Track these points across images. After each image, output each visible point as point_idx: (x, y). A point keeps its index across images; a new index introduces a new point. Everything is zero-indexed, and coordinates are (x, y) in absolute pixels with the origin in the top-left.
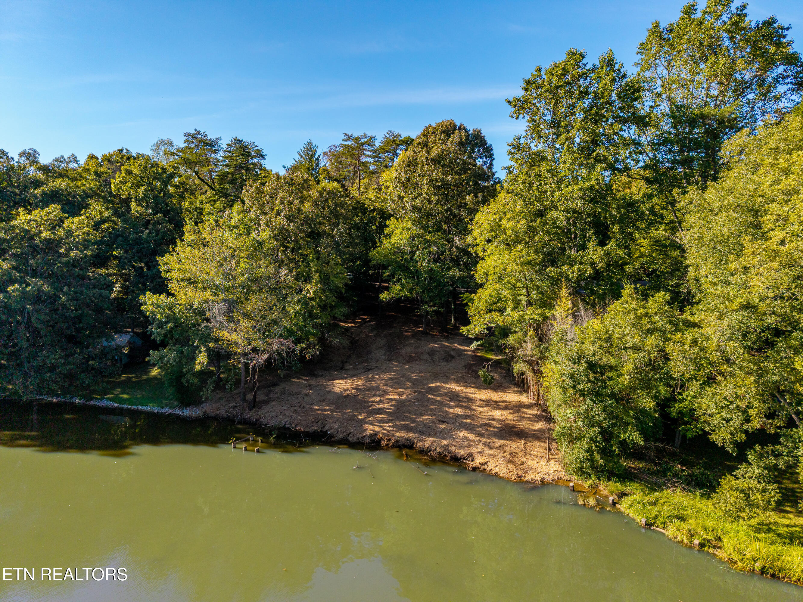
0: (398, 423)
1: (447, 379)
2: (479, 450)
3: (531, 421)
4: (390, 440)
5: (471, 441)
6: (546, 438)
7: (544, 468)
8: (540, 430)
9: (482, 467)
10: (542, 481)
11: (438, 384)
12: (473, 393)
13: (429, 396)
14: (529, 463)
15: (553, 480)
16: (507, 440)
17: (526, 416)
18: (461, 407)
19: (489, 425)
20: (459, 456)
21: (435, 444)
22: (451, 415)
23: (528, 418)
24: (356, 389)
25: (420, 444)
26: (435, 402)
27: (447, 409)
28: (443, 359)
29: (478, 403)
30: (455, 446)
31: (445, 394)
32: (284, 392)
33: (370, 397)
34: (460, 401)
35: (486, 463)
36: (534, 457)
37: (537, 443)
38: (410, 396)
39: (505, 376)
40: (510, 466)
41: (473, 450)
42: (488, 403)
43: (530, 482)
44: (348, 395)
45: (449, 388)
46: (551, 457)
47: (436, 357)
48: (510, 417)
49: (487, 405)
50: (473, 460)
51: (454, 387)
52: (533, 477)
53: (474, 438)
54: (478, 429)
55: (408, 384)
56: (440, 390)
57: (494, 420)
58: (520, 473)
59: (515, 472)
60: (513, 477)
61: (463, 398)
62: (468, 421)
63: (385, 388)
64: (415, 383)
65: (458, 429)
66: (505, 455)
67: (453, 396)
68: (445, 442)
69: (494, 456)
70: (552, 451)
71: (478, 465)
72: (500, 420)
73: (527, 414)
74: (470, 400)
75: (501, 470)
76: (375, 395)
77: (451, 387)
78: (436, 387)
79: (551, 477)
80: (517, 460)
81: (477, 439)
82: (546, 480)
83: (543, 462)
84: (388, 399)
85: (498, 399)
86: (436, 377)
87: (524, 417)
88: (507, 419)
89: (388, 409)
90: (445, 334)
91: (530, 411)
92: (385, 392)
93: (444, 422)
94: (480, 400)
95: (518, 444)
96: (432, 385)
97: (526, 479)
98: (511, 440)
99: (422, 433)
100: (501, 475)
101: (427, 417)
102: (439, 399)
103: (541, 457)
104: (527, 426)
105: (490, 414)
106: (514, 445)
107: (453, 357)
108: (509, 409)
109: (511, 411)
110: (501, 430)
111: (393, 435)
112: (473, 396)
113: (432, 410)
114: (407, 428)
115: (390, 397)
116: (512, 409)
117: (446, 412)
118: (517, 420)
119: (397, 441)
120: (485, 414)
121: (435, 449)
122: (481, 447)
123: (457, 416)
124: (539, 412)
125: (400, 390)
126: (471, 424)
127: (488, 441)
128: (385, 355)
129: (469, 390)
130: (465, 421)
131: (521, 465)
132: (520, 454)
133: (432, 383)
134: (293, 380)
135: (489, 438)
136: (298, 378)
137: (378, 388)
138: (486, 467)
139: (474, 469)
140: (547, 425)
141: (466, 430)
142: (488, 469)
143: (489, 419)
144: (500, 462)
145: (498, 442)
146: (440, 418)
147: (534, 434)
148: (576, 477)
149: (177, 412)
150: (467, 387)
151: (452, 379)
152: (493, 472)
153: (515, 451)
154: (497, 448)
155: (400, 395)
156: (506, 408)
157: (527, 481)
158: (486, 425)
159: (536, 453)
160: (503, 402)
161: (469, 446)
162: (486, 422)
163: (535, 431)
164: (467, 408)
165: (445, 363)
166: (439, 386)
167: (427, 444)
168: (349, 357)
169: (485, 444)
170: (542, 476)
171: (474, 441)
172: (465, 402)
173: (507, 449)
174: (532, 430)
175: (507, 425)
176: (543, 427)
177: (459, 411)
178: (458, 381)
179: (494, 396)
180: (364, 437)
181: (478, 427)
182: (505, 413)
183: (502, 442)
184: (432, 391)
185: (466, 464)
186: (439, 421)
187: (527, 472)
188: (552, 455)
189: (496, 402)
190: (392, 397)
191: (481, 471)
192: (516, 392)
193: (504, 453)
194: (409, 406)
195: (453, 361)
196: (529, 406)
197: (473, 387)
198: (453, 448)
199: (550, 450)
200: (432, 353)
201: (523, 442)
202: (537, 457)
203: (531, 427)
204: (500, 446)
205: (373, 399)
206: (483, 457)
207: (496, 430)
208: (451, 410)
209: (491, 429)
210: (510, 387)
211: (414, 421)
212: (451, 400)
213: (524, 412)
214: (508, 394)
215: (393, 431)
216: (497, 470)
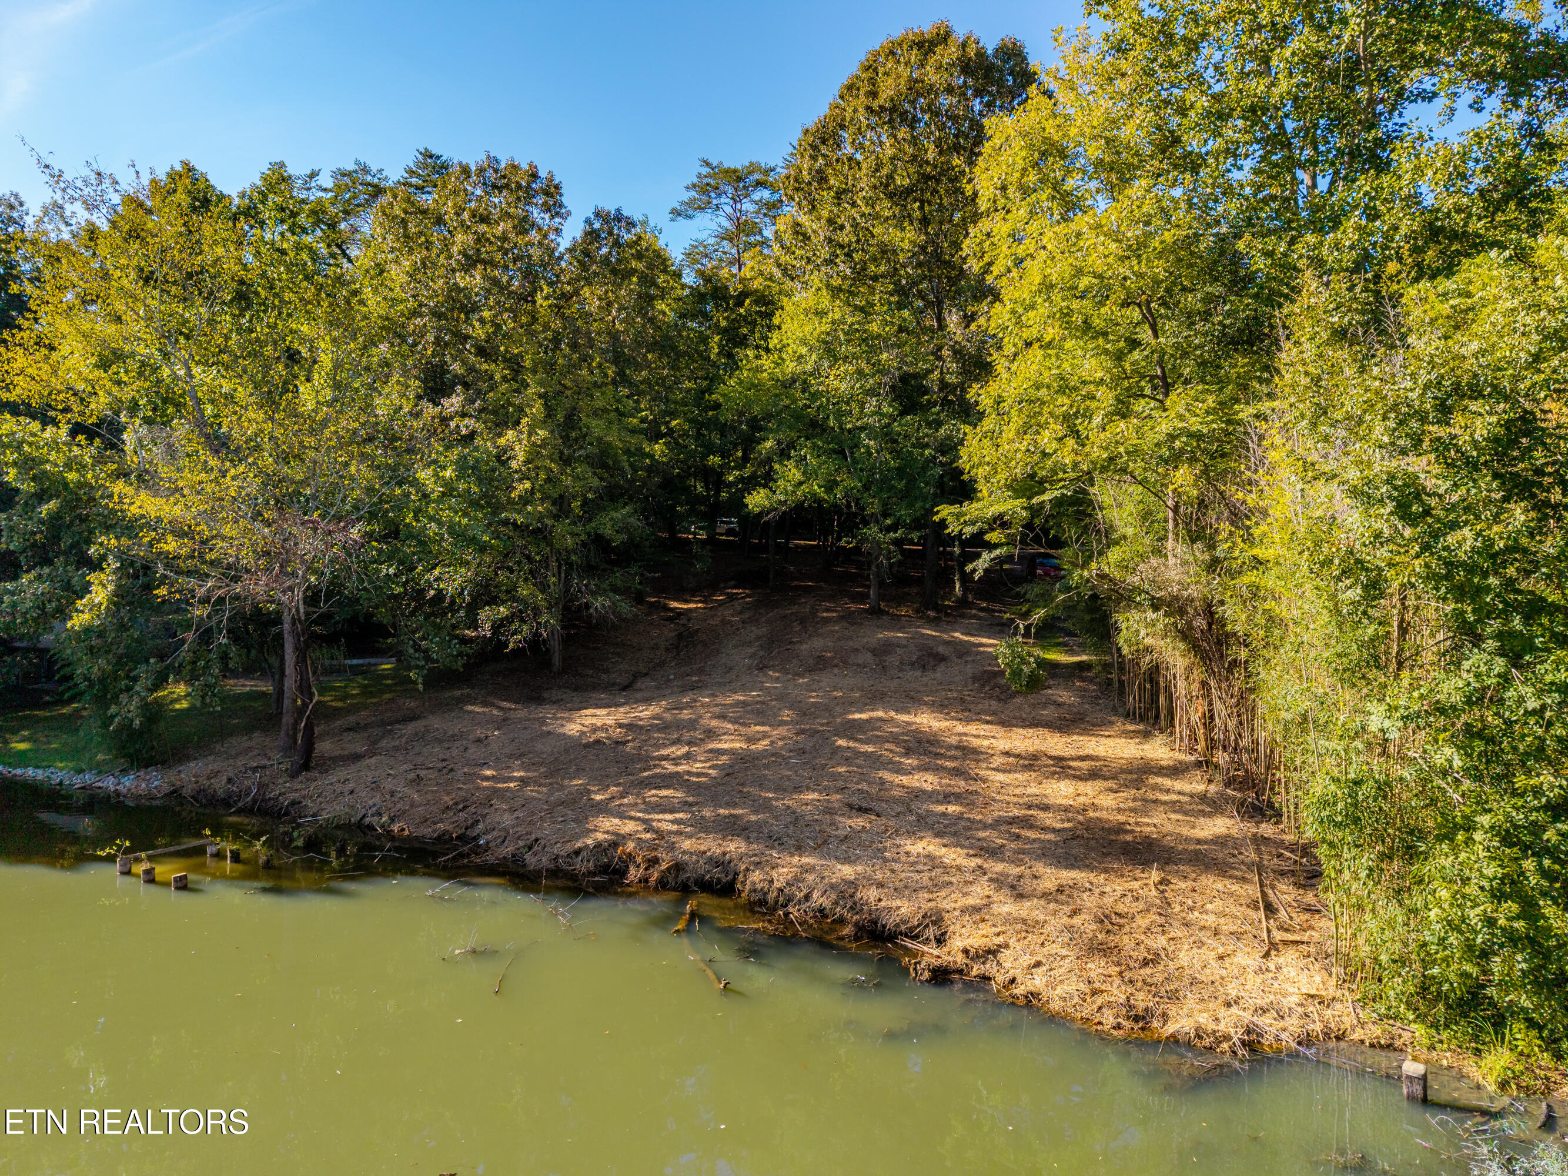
0: (707, 813)
1: (910, 700)
2: (971, 901)
3: (1185, 813)
4: (654, 861)
5: (946, 869)
6: (1249, 867)
7: (1254, 981)
8: (1220, 841)
9: (976, 969)
10: (1252, 1042)
11: (880, 714)
12: (986, 737)
13: (842, 742)
14: (1184, 957)
15: (1306, 1040)
16: (1091, 868)
17: (1165, 798)
18: (937, 770)
19: (1026, 823)
20: (890, 921)
21: (811, 877)
22: (896, 793)
23: (1174, 803)
24: (630, 727)
25: (756, 876)
26: (850, 757)
27: (887, 776)
28: (913, 664)
29: (997, 761)
30: (881, 885)
31: (894, 739)
32: (420, 737)
33: (658, 747)
34: (938, 755)
35: (992, 952)
36: (1203, 935)
37: (1213, 883)
38: (780, 743)
39: (1097, 698)
40: (1096, 967)
41: (949, 902)
42: (1031, 762)
43: (1189, 1045)
44: (598, 742)
45: (909, 724)
46: (1278, 936)
47: (892, 660)
48: (1108, 801)
49: (1029, 768)
50: (940, 941)
51: (927, 721)
52: (1204, 1019)
53: (963, 861)
54: (982, 834)
55: (787, 715)
56: (878, 729)
57: (1046, 808)
58: (1142, 1000)
59: (1117, 993)
60: (1109, 1019)
61: (950, 747)
62: (952, 809)
63: (714, 723)
64: (805, 712)
65: (910, 833)
66: (1077, 921)
67: (920, 742)
68: (847, 871)
69: (1028, 926)
70: (1282, 914)
71: (960, 959)
72: (1067, 809)
73: (1168, 791)
74: (968, 752)
75: (1052, 984)
76: (677, 742)
77: (918, 720)
78: (868, 721)
79: (1293, 1024)
80: (1126, 942)
81: (974, 862)
82: (1268, 1040)
83: (1247, 958)
84: (711, 751)
85: (1070, 752)
86: (876, 698)
87: (1156, 801)
88: (1095, 807)
89: (698, 775)
90: (932, 614)
91: (1178, 785)
92: (711, 734)
93: (862, 810)
94: (1007, 754)
95: (1136, 885)
96: (857, 716)
97: (1171, 1028)
98: (1106, 871)
99: (776, 841)
100: (1056, 1006)
101: (815, 796)
102: (870, 749)
103: (1237, 935)
104: (1170, 827)
105: (1033, 790)
106: (1116, 887)
107: (942, 659)
108: (1105, 779)
109: (1110, 784)
110: (1070, 837)
111: (672, 847)
112: (986, 743)
113: (835, 777)
114: (731, 828)
115: (719, 746)
116: (1113, 778)
117: (882, 782)
118: (1132, 810)
119: (678, 867)
120: (1017, 791)
121: (807, 897)
122: (980, 890)
123: (919, 794)
124: (1213, 788)
125: (758, 728)
126: (960, 817)
127: (1015, 871)
128: (753, 656)
129: (972, 729)
130: (941, 808)
131: (1145, 963)
132: (1142, 922)
133: (861, 712)
134: (470, 708)
135: (1019, 863)
136: (485, 704)
137: (692, 724)
138: (990, 968)
139: (941, 976)
140: (1249, 828)
141: (939, 835)
142: (1000, 978)
143: (1029, 807)
144: (1055, 948)
145: (1051, 877)
146: (855, 800)
147: (1197, 853)
148: (1420, 1030)
149: (109, 783)
150: (968, 721)
151: (926, 704)
152: (1020, 990)
153: (1121, 908)
154: (1045, 895)
155: (751, 740)
156: (1093, 775)
157: (1174, 1040)
158: (1013, 821)
159: (1211, 920)
160: (1082, 758)
161: (937, 886)
162: (1016, 812)
163: (1199, 842)
164: (957, 773)
165: (918, 673)
166: (880, 719)
167: (781, 876)
168: (662, 664)
169: (998, 882)
170: (1247, 1017)
171: (959, 869)
172: (954, 758)
173: (1089, 901)
174: (1188, 840)
175: (1089, 826)
176: (1234, 831)
177: (927, 781)
178: (941, 707)
179: (1056, 744)
180: (577, 852)
181: (986, 827)
182: (1089, 789)
183: (1067, 876)
184: (853, 730)
185: (913, 954)
186: (851, 807)
187: (1174, 996)
188: (1281, 928)
189: (1061, 759)
190: (726, 746)
191: (969, 985)
192: (1131, 735)
193: (1075, 913)
194: (766, 766)
195: (942, 667)
196: (1176, 771)
197: (988, 722)
198: (872, 894)
199: (1270, 909)
200: (884, 650)
201: (1155, 875)
202: (1216, 933)
203: (1185, 831)
204: (1060, 890)
205: (664, 752)
206: (985, 929)
207: (1050, 836)
208: (905, 780)
209: (1032, 834)
210: (1111, 723)
211: (765, 806)
212: (908, 752)
213: (1155, 787)
214: (1103, 740)
215: (679, 833)
216: (1038, 981)
